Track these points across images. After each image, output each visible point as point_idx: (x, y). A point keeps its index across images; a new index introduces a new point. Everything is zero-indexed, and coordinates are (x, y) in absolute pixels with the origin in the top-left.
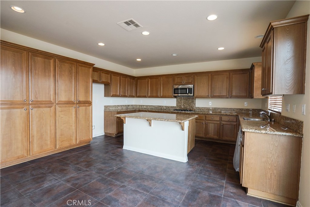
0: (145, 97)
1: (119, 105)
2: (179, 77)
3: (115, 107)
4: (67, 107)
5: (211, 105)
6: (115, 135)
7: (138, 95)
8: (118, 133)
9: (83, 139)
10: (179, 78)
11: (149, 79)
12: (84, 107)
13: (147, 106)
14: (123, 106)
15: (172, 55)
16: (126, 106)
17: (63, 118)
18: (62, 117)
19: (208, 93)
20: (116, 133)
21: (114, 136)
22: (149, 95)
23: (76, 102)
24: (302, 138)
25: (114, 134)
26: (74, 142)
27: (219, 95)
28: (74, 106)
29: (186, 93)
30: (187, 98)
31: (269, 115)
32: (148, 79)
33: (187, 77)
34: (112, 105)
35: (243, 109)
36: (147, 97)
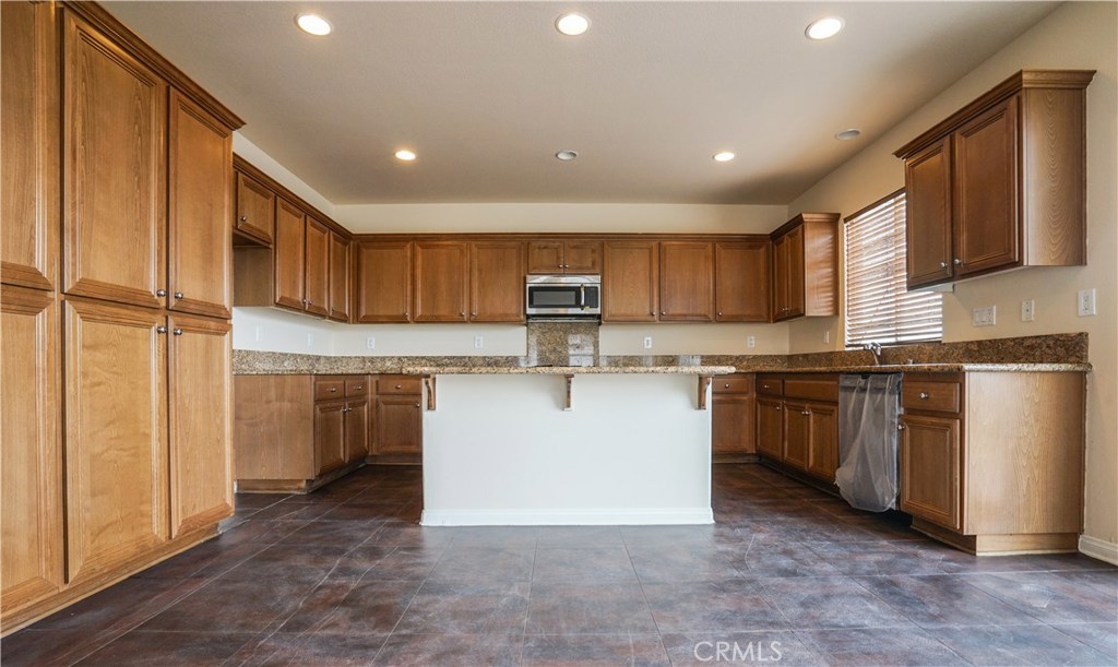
0: (400, 320)
1: (286, 354)
2: (546, 248)
3: (274, 362)
4: (125, 324)
5: (650, 346)
6: (303, 485)
7: (363, 313)
8: (321, 476)
9: (197, 512)
10: (545, 252)
11: (419, 249)
12: (200, 336)
13: (399, 358)
14: (302, 356)
15: (557, 155)
16: (309, 357)
17: (102, 388)
18: (99, 384)
19: (651, 306)
20: (311, 476)
21: (299, 489)
22: (419, 312)
23: (163, 304)
24: (1086, 373)
25: (301, 481)
26: (158, 530)
27: (684, 312)
28: (159, 320)
29: (578, 305)
30: (569, 326)
31: (879, 353)
32: (413, 248)
33: (574, 247)
34: (261, 350)
35: (744, 356)
36: (408, 322)
